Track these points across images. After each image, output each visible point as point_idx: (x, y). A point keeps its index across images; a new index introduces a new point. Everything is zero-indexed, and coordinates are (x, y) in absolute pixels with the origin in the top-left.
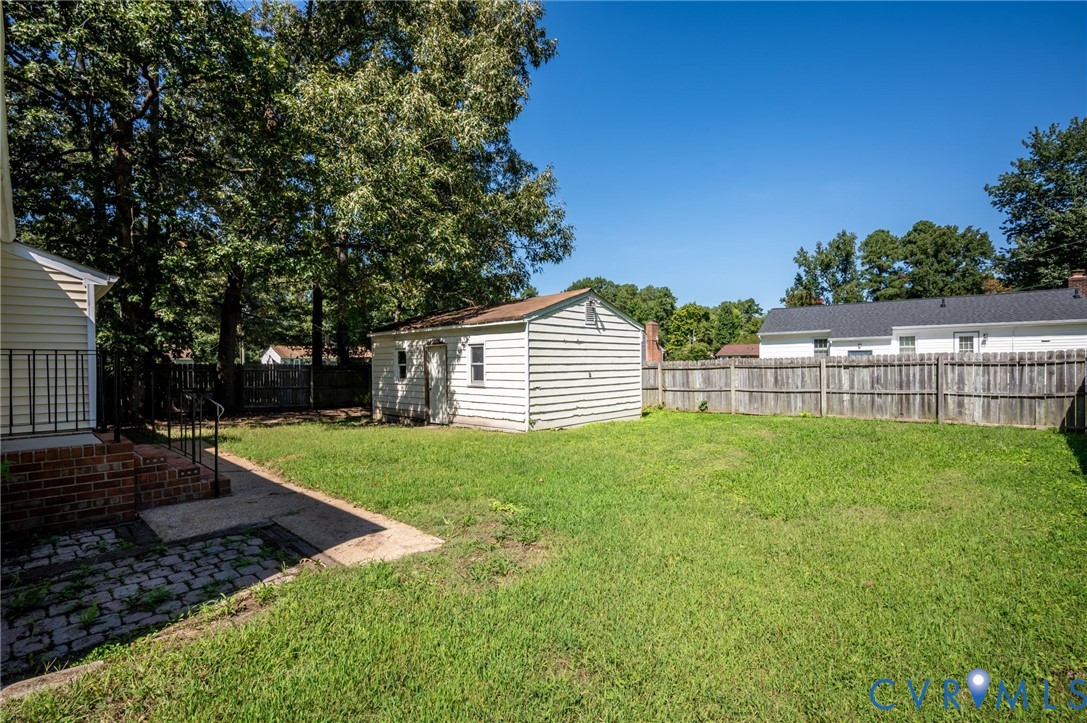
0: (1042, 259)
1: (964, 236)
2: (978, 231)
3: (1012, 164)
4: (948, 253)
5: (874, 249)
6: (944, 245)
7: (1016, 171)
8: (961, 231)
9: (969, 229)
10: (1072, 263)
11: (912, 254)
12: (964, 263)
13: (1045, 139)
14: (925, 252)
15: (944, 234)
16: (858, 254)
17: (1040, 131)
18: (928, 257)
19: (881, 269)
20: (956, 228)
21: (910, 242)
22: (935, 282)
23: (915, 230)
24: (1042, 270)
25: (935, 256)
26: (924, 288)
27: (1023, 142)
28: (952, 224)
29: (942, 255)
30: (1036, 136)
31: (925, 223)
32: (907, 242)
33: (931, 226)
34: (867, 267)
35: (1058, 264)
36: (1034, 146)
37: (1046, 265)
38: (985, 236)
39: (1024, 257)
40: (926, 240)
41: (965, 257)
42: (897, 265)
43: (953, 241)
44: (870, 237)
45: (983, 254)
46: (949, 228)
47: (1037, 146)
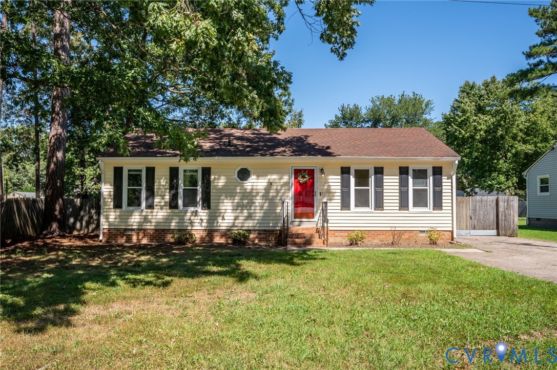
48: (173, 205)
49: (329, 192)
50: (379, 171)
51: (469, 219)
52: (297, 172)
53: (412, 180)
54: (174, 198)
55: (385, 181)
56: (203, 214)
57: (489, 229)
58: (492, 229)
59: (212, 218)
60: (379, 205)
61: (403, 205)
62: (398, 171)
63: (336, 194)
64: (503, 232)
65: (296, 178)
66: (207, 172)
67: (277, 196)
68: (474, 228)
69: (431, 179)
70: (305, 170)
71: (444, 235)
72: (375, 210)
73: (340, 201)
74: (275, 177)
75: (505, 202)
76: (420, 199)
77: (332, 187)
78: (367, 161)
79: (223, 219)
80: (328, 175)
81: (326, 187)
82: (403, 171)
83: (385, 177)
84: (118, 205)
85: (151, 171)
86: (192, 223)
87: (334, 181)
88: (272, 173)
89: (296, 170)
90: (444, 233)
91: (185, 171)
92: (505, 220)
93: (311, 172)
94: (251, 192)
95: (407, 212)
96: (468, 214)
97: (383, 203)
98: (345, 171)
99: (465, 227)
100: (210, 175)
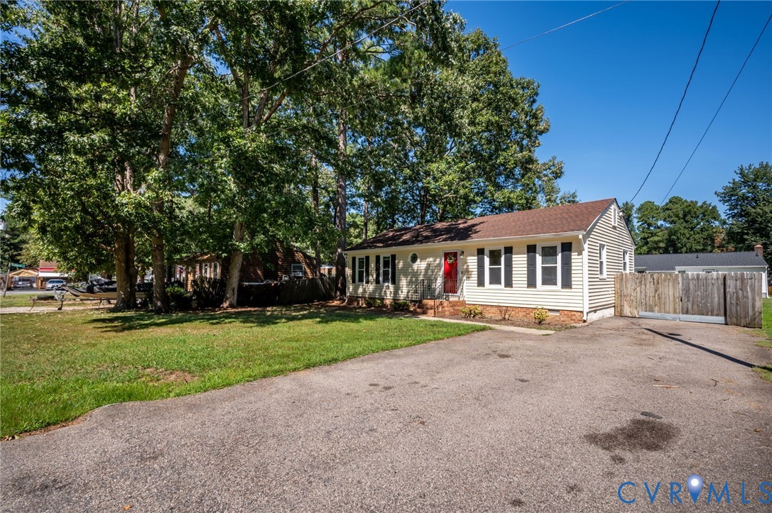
0: (746, 231)
1: (701, 207)
2: (710, 204)
3: (729, 183)
4: (692, 217)
5: (646, 213)
6: (689, 212)
7: (731, 186)
8: (699, 204)
9: (704, 203)
10: (761, 234)
11: (669, 216)
12: (702, 224)
13: (747, 171)
14: (677, 216)
15: (690, 206)
16: (635, 215)
17: (744, 168)
18: (679, 219)
19: (649, 225)
20: (697, 202)
21: (667, 209)
22: (684, 234)
23: (670, 202)
24: (745, 237)
25: (684, 218)
26: (678, 237)
27: (735, 172)
28: (694, 200)
29: (688, 218)
30: (741, 169)
31: (676, 198)
32: (666, 209)
33: (681, 200)
34: (640, 223)
35: (754, 234)
36: (740, 174)
37: (747, 234)
38: (714, 208)
39: (736, 230)
40: (678, 209)
41: (702, 220)
42: (660, 223)
43: (695, 210)
44: (642, 205)
45: (714, 218)
46: (692, 202)
47: (742, 174)
48: (377, 282)
49: (467, 272)
50: (509, 250)
51: (677, 300)
52: (446, 255)
53: (541, 258)
54: (378, 276)
55: (513, 259)
56: (392, 287)
57: (712, 315)
58: (717, 315)
59: (396, 292)
60: (509, 284)
61: (531, 283)
62: (525, 249)
63: (473, 273)
64: (734, 320)
65: (445, 260)
66: (394, 257)
67: (432, 275)
68: (687, 313)
69: (559, 257)
70: (452, 253)
71: (575, 315)
72: (505, 287)
73: (476, 279)
74: (431, 259)
75: (736, 280)
76: (549, 278)
77: (470, 267)
78: (497, 242)
79: (402, 292)
80: (467, 257)
81: (465, 267)
82: (531, 249)
83: (513, 256)
84: (354, 281)
85: (367, 258)
86: (386, 294)
87: (472, 262)
88: (429, 257)
89: (445, 253)
90: (575, 313)
91: (384, 258)
92: (737, 304)
93: (455, 255)
94: (417, 272)
95: (535, 289)
96: (677, 295)
97: (512, 281)
98: (480, 252)
99: (671, 310)
100: (395, 260)
